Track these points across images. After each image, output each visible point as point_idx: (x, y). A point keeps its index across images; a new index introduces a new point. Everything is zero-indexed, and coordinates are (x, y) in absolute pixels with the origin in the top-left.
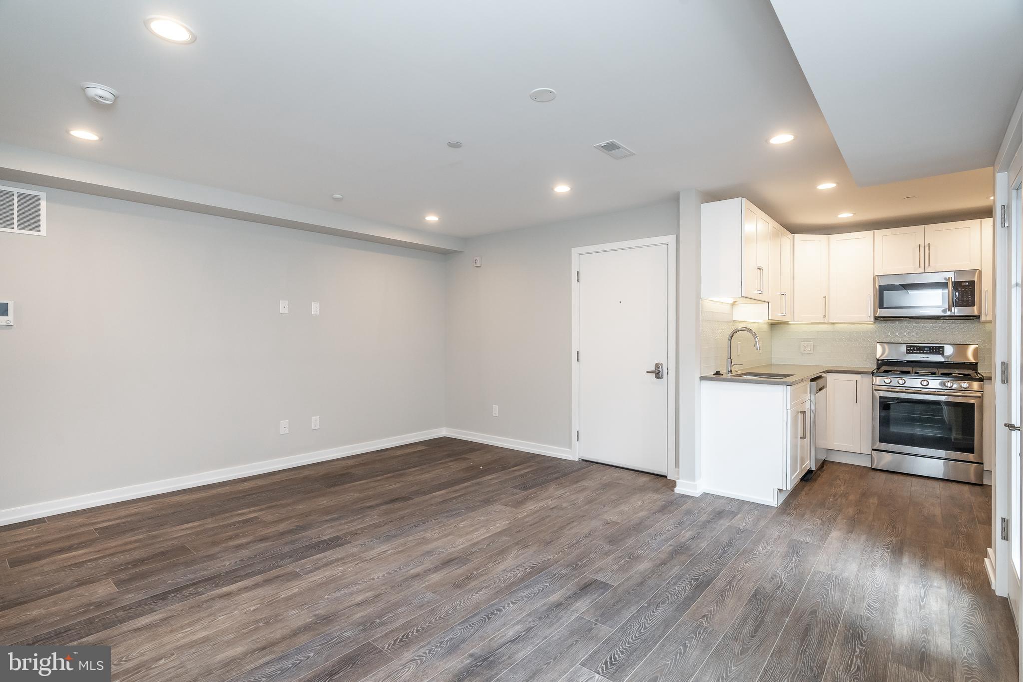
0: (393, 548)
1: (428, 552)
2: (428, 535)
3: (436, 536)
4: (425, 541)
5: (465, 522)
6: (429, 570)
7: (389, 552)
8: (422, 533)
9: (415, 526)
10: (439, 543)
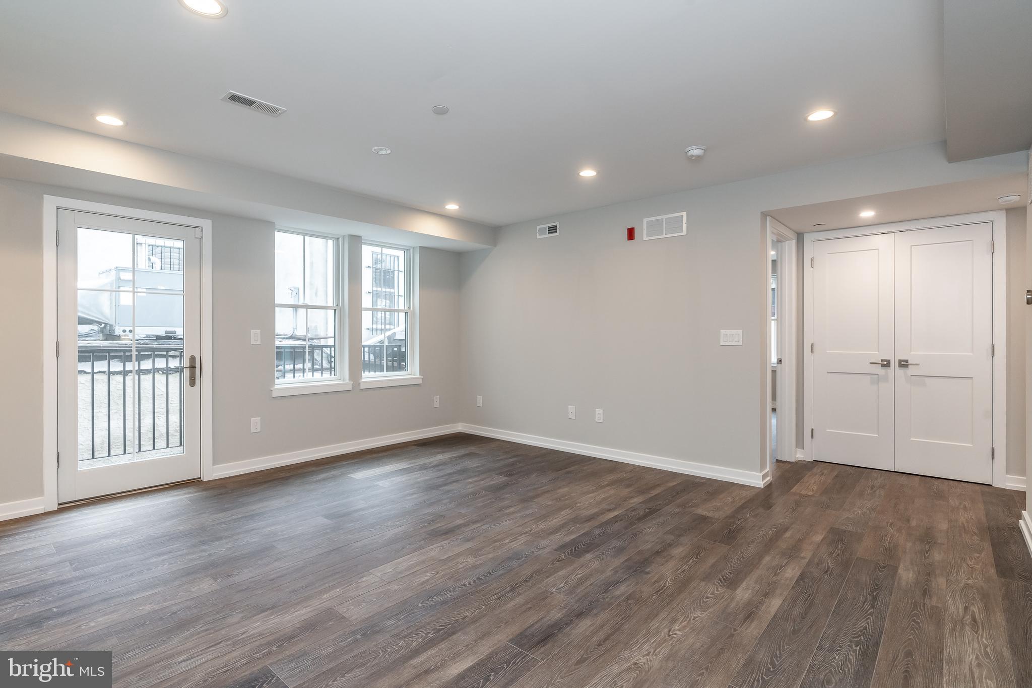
0: (505, 544)
1: (468, 540)
2: (471, 560)
3: (461, 559)
4: (474, 552)
5: (423, 580)
6: (465, 526)
7: (507, 541)
8: (478, 563)
9: (490, 573)
10: (457, 550)
